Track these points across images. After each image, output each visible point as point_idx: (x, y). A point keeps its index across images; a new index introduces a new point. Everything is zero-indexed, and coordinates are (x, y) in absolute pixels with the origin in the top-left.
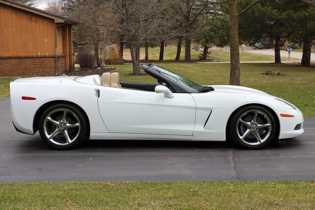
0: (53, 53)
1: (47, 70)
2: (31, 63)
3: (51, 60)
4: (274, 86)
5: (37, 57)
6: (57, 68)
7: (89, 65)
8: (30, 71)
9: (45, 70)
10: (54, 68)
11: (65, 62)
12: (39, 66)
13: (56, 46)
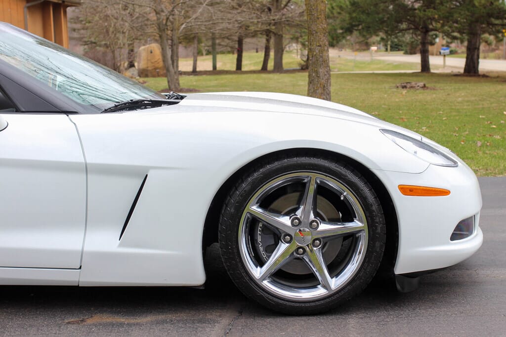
4: (413, 106)
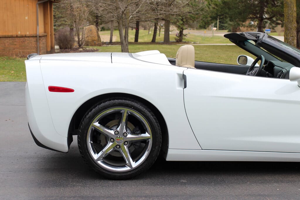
0: (35, 32)
1: (28, 50)
2: (10, 43)
3: (32, 40)
5: (17, 37)
6: (38, 49)
7: (69, 46)
8: (9, 52)
9: (25, 50)
10: (35, 49)
11: (47, 42)
12: (19, 46)
13: (37, 24)
